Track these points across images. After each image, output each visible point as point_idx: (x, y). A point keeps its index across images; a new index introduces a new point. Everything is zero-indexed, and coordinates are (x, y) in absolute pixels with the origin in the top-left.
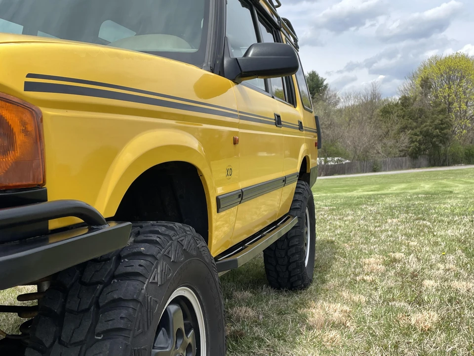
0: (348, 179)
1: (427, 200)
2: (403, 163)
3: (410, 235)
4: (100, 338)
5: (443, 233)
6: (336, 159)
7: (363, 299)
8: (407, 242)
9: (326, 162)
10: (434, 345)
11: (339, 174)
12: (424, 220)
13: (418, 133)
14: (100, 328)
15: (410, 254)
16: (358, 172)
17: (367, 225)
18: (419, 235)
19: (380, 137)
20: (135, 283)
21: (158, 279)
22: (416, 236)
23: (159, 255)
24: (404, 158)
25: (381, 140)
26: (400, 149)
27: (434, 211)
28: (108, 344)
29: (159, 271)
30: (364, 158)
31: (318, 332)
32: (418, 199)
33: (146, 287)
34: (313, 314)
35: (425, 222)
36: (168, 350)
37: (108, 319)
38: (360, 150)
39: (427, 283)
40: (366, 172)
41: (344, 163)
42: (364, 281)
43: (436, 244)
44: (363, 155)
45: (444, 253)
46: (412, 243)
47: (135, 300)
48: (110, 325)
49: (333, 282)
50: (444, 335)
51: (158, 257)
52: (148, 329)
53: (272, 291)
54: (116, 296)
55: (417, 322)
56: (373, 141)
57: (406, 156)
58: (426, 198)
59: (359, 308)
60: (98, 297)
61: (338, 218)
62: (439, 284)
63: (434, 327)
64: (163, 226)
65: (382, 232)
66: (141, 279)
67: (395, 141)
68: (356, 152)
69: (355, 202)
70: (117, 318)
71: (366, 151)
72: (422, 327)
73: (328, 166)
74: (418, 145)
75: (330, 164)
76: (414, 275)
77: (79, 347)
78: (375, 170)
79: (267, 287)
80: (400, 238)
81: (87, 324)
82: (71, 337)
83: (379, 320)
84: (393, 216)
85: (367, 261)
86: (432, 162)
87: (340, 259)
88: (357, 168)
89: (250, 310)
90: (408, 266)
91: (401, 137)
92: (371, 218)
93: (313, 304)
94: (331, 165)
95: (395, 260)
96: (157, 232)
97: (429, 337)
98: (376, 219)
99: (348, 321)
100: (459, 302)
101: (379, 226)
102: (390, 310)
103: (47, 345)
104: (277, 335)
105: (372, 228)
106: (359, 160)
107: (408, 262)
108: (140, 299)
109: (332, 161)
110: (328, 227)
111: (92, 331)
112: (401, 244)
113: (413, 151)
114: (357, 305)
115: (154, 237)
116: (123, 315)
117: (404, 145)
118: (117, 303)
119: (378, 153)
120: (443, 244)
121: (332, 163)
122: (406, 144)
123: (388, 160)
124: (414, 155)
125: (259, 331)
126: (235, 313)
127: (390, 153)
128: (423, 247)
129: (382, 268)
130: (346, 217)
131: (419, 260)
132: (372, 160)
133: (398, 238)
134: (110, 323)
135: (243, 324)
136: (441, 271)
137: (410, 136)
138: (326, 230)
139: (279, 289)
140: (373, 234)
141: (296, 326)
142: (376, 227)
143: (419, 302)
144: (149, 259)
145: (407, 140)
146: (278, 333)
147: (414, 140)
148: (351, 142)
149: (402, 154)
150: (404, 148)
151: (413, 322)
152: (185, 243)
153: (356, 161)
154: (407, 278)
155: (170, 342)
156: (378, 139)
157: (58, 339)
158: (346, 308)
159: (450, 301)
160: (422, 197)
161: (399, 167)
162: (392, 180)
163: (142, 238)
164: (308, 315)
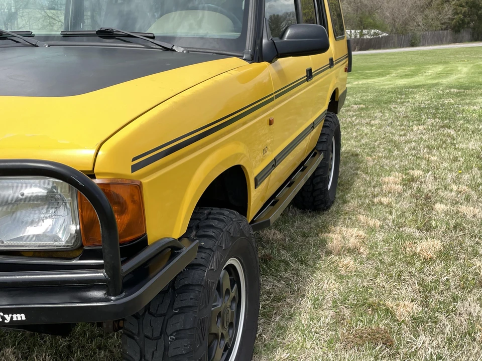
0: (383, 56)
1: (458, 97)
2: (444, 37)
3: (432, 147)
4: (177, 311)
5: (464, 146)
6: (373, 31)
7: (378, 223)
8: (427, 156)
9: (362, 34)
10: (432, 273)
11: (375, 48)
12: (449, 127)
13: (464, 4)
14: (176, 305)
15: (428, 171)
16: (395, 47)
17: (392, 133)
18: (441, 147)
19: (421, 8)
20: (200, 272)
21: (215, 266)
22: (438, 149)
23: (215, 247)
24: (445, 32)
25: (422, 12)
26: (442, 22)
27: (461, 115)
28: (182, 316)
29: (215, 260)
30: (403, 31)
31: (335, 258)
32: (449, 95)
33: (207, 274)
34: (332, 239)
35: (449, 131)
36: (219, 306)
37: (182, 299)
38: (399, 22)
39: (439, 207)
40: (403, 47)
41: (381, 36)
42: (382, 204)
43: (456, 159)
44: (402, 27)
45: (461, 172)
46: (433, 158)
47: (200, 285)
48: (184, 304)
49: (353, 204)
50: (442, 265)
51: (214, 249)
52: (208, 303)
53: (298, 211)
54: (186, 283)
55: (422, 250)
56: (413, 12)
57: (447, 30)
58: (458, 95)
59: (373, 233)
60: (174, 282)
61: (365, 122)
62: (448, 208)
63: (435, 256)
64: (215, 219)
65: (406, 142)
66: (202, 268)
67: (438, 12)
68: (394, 25)
69: (385, 98)
70: (188, 299)
71: (406, 23)
72: (425, 256)
73: (364, 39)
74: (462, 17)
75: (365, 37)
76: (428, 197)
77: (163, 317)
78: (413, 45)
79: (293, 208)
80: (422, 151)
81: (167, 302)
82: (157, 310)
83: (389, 246)
84: (420, 122)
85: (386, 179)
86: (476, 36)
87: (362, 175)
88: (394, 42)
89: (277, 232)
90: (424, 186)
91: (445, 8)
92: (398, 124)
93: (333, 228)
94: (367, 39)
95: (413, 179)
96: (212, 227)
97: (430, 266)
98: (403, 125)
99: (362, 247)
100: (463, 229)
101: (405, 135)
102: (400, 236)
103: (141, 314)
104: (300, 259)
105: (396, 138)
106: (397, 33)
107: (425, 181)
108: (203, 283)
109: (369, 34)
110: (355, 134)
111: (171, 307)
112: (422, 158)
113: (456, 24)
114: (372, 230)
115: (210, 232)
116: (192, 297)
117: (447, 17)
118: (187, 287)
119: (419, 25)
120: (462, 160)
121: (368, 37)
122: (449, 16)
123: (428, 33)
124: (456, 28)
125: (286, 255)
126: (265, 235)
127: (431, 26)
128: (442, 163)
129: (399, 188)
130: (374, 120)
131: (435, 178)
132: (410, 34)
133: (420, 151)
134: (184, 302)
135: (272, 248)
136: (453, 194)
137: (455, 7)
138: (352, 138)
139: (304, 209)
140: (397, 146)
141: (317, 250)
142: (401, 136)
143: (427, 228)
144: (207, 251)
145: (450, 12)
146: (301, 257)
147: (458, 12)
148: (389, 13)
149: (444, 27)
150: (447, 21)
151: (418, 250)
152: (232, 230)
153: (394, 35)
154: (421, 200)
156: (420, 10)
157: (148, 310)
158: (362, 233)
159: (455, 227)
160: (454, 91)
161: (439, 41)
162: (430, 58)
163: (201, 232)
164: (328, 240)
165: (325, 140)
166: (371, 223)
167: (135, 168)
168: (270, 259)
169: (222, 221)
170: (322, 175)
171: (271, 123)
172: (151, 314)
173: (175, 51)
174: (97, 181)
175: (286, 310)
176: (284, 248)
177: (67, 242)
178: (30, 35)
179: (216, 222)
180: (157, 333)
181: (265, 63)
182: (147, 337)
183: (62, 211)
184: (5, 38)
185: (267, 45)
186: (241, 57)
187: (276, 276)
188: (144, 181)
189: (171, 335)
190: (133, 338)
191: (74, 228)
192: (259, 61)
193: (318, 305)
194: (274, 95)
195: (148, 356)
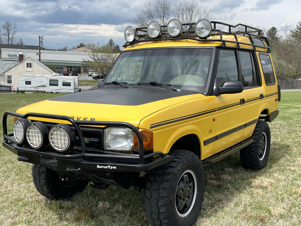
4: (164, 181)
14: (164, 179)
20: (173, 169)
21: (179, 168)
23: (180, 162)
28: (166, 183)
29: (180, 166)
31: (252, 189)
33: (176, 170)
34: (255, 182)
36: (183, 187)
37: (166, 177)
47: (173, 173)
48: (166, 179)
54: (168, 172)
59: (279, 182)
60: (164, 171)
64: (183, 153)
66: (175, 168)
70: (168, 177)
77: (159, 183)
79: (242, 167)
81: (161, 178)
82: (158, 181)
89: (229, 176)
93: (258, 178)
96: (180, 155)
99: (269, 186)
103: (152, 181)
104: (236, 188)
111: (162, 180)
115: (180, 157)
116: (170, 177)
118: (168, 174)
125: (230, 186)
126: (223, 177)
135: (224, 182)
141: (246, 186)
144: (178, 163)
151: (299, 191)
152: (189, 158)
155: (183, 185)
157: (154, 180)
158: (272, 181)
163: (176, 156)
164: (253, 182)
165: (257, 134)
166: (280, 177)
167: (151, 128)
168: (221, 187)
169: (185, 154)
170: (254, 151)
171: (214, 120)
172: (155, 181)
173: (177, 91)
174: (140, 130)
175: (221, 205)
176: (230, 183)
177: (130, 149)
178: (126, 83)
179: (183, 154)
180: (157, 188)
181: (214, 96)
182: (153, 189)
183: (129, 141)
184: (117, 84)
185: (216, 89)
186: (203, 94)
187: (222, 193)
188: (154, 132)
189: (161, 189)
190: (149, 190)
191: (132, 144)
192: (211, 96)
193: (236, 205)
194: (217, 109)
195: (153, 196)
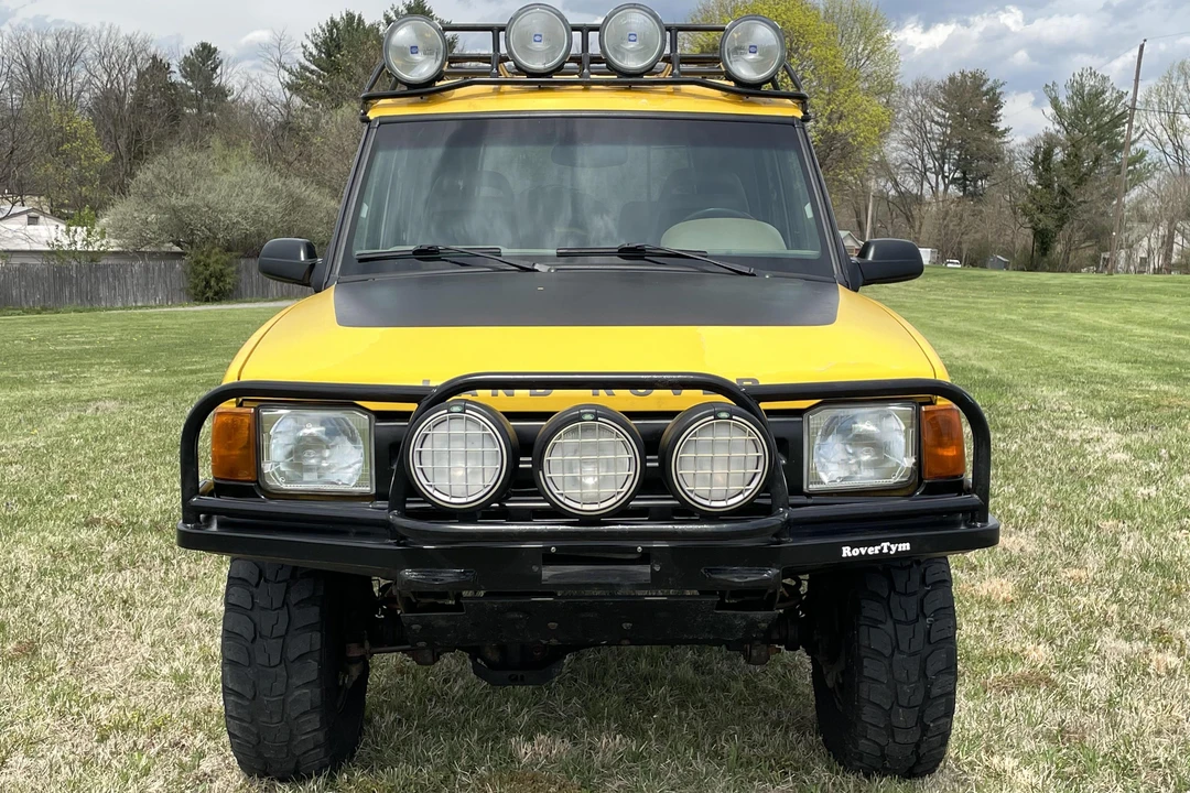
157: (892, 588)
172: (897, 593)
180: (912, 616)
182: (898, 622)
189: (929, 616)
190: (878, 628)
195: (904, 646)
